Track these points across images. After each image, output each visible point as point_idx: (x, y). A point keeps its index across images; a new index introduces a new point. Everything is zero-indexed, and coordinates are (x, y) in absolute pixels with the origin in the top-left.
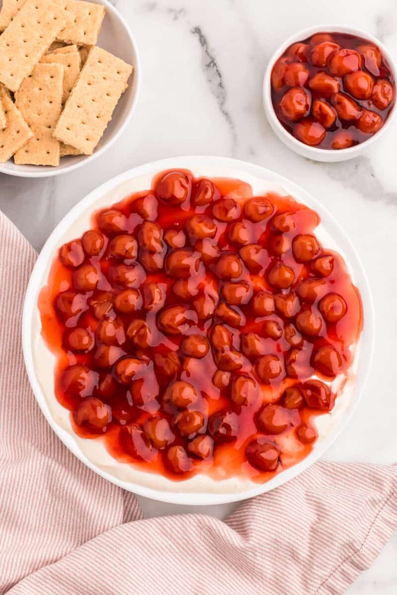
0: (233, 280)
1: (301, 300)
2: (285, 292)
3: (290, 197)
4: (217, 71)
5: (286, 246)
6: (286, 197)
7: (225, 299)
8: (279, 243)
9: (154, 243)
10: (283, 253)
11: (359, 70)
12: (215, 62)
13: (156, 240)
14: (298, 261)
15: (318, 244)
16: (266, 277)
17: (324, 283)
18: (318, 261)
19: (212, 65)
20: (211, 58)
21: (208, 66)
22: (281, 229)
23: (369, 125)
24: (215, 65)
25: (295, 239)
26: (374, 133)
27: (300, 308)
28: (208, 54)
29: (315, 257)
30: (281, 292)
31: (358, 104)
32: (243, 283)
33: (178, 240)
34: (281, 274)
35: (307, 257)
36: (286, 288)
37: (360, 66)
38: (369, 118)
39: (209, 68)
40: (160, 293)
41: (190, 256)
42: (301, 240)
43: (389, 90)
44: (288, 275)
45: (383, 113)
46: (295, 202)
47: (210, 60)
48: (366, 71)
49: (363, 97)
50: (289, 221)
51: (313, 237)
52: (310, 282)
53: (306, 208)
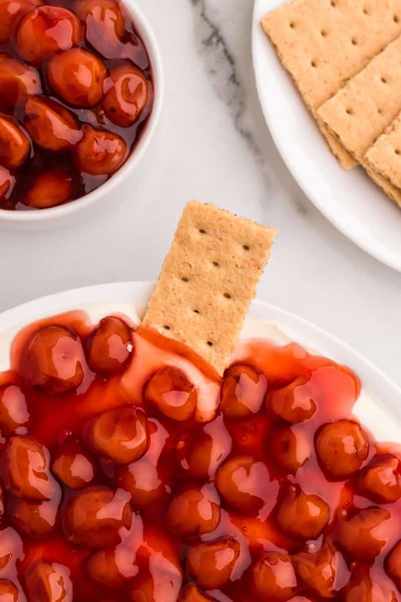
0: (206, 537)
1: (349, 556)
2: (312, 546)
3: (294, 345)
4: (226, 52)
5: (303, 450)
6: (288, 346)
7: (195, 578)
8: (288, 446)
9: (35, 482)
10: (299, 465)
11: (75, 46)
12: (220, 34)
13: (38, 475)
14: (331, 476)
15: (366, 435)
16: (274, 521)
17: (388, 517)
18: (372, 473)
19: (214, 40)
20: (212, 26)
21: (208, 42)
22: (288, 417)
23: (100, 158)
24: (220, 40)
25: (319, 433)
26: (110, 175)
27: (348, 575)
28: (206, 19)
29: (365, 463)
30: (305, 549)
31: (75, 117)
32: (226, 541)
33: (81, 468)
34: (302, 510)
35: (348, 467)
36: (315, 538)
37: (77, 39)
38: (100, 144)
39: (209, 48)
40: (61, 582)
41: (109, 500)
42: (331, 434)
43: (141, 85)
44: (314, 511)
45: (128, 134)
46: (308, 355)
47: (210, 31)
48: (89, 48)
49: (85, 104)
50: (301, 399)
51: (354, 423)
52: (362, 519)
53: (329, 363)
